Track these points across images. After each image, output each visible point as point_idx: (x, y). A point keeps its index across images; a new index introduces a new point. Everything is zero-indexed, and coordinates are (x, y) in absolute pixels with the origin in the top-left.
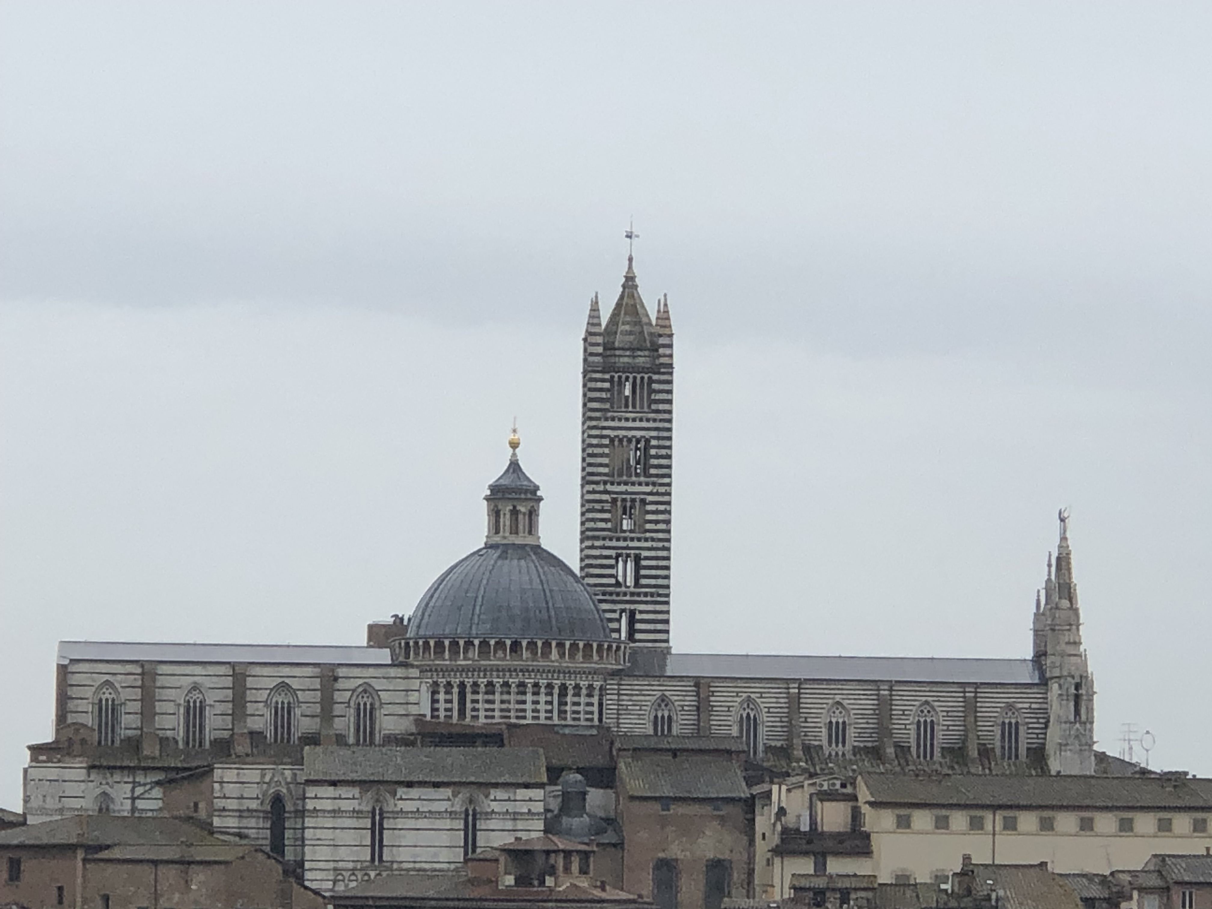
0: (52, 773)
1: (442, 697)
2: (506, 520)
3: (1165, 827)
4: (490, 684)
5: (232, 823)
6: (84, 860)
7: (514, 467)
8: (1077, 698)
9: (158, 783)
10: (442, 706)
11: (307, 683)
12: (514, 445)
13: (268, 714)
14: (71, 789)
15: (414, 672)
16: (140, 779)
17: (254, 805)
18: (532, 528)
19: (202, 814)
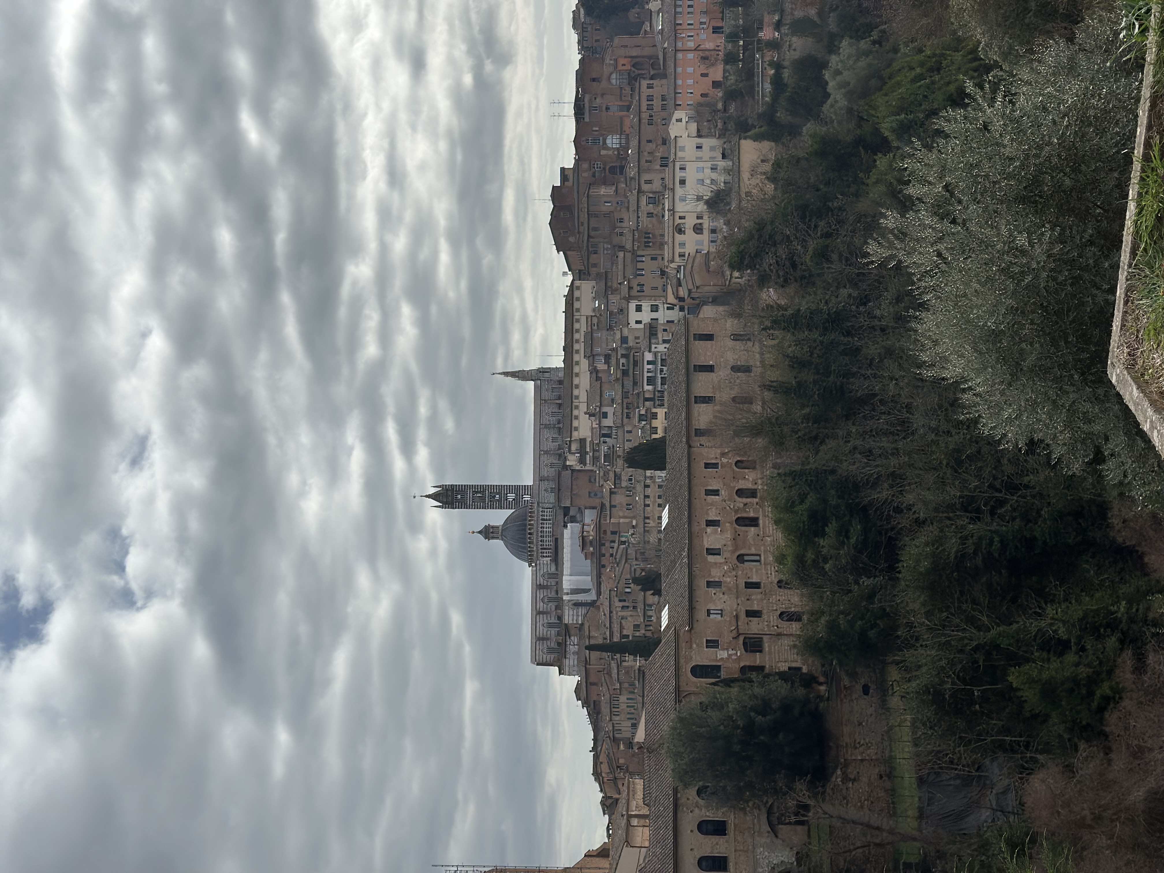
0: (567, 669)
1: (545, 555)
2: (495, 535)
3: (577, 352)
4: (541, 541)
5: (580, 618)
6: (590, 665)
7: (480, 532)
8: (544, 372)
9: (570, 638)
10: (547, 555)
11: (542, 593)
12: (473, 532)
13: (550, 604)
14: (572, 663)
15: (538, 562)
16: (568, 643)
17: (575, 611)
18: (498, 527)
19: (578, 626)
